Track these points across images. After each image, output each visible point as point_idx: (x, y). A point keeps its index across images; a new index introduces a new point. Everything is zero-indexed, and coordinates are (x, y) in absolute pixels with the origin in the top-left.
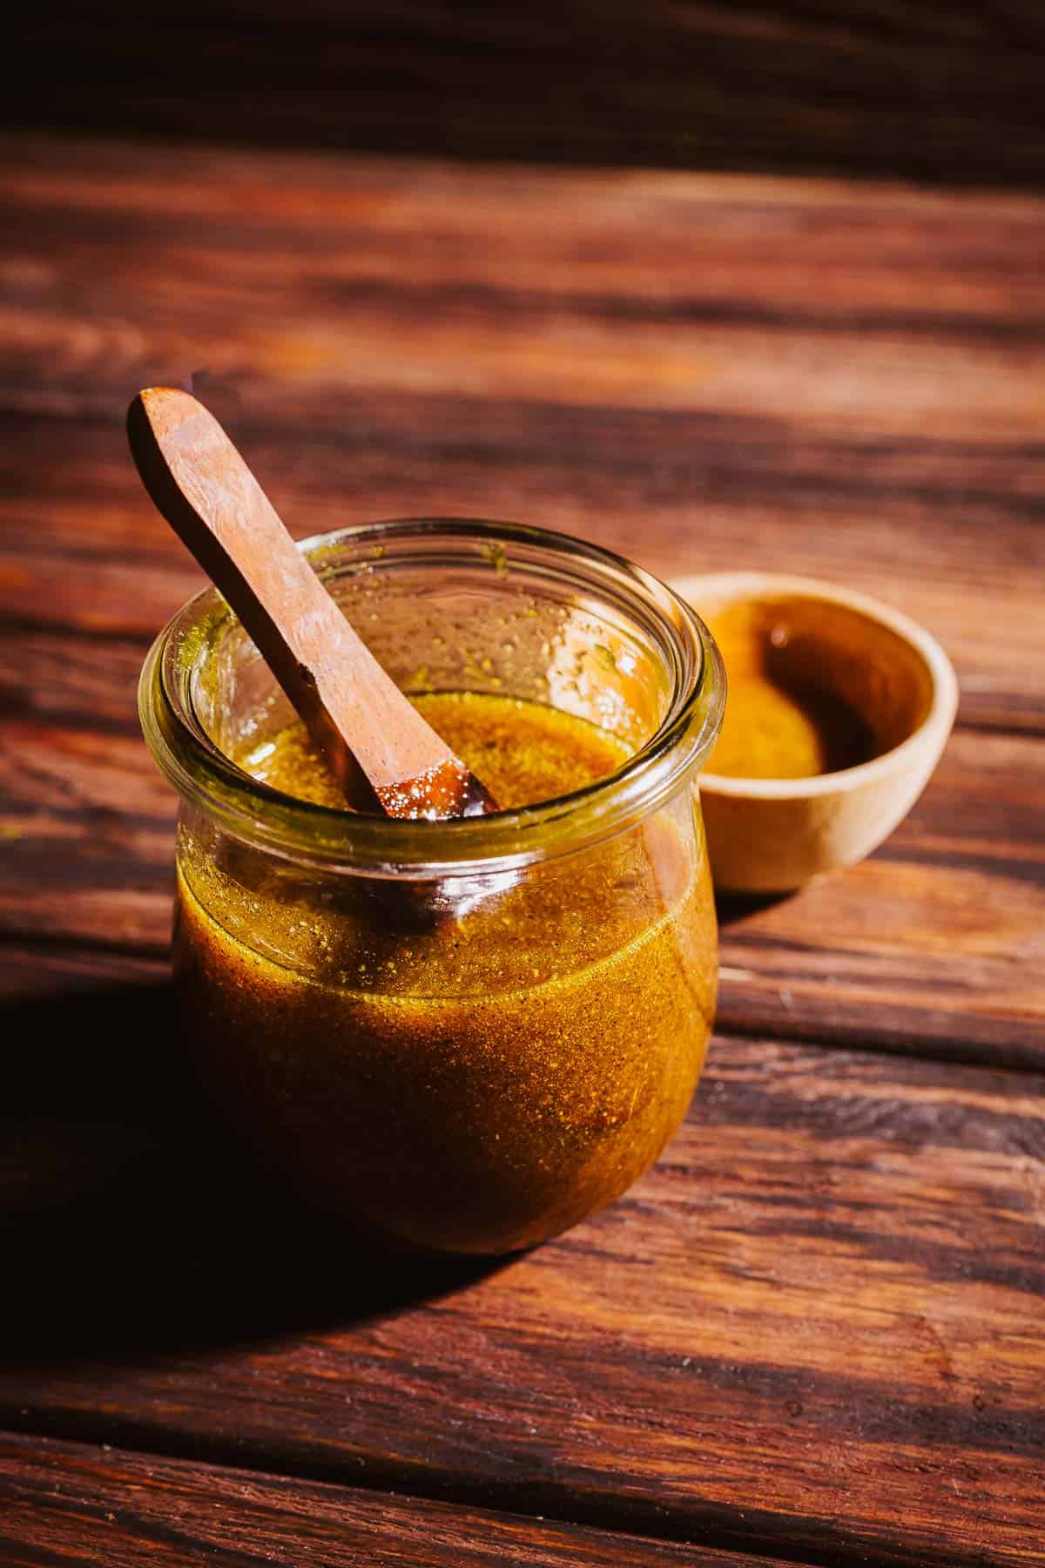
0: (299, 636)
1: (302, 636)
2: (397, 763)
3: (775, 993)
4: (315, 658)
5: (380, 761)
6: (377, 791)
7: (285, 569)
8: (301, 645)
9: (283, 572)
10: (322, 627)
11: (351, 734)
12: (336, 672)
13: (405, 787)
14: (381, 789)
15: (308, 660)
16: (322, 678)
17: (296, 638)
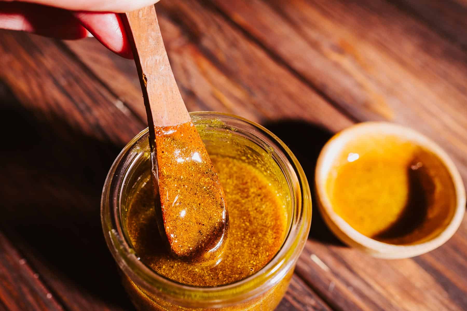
0: (147, 63)
1: (148, 63)
2: (167, 119)
3: (330, 281)
4: (150, 73)
5: (161, 117)
6: (155, 127)
7: (151, 37)
8: (147, 67)
9: (150, 37)
10: (158, 61)
11: (154, 104)
12: (156, 80)
13: (166, 129)
14: (157, 127)
15: (147, 73)
16: (150, 81)
17: (145, 64)
